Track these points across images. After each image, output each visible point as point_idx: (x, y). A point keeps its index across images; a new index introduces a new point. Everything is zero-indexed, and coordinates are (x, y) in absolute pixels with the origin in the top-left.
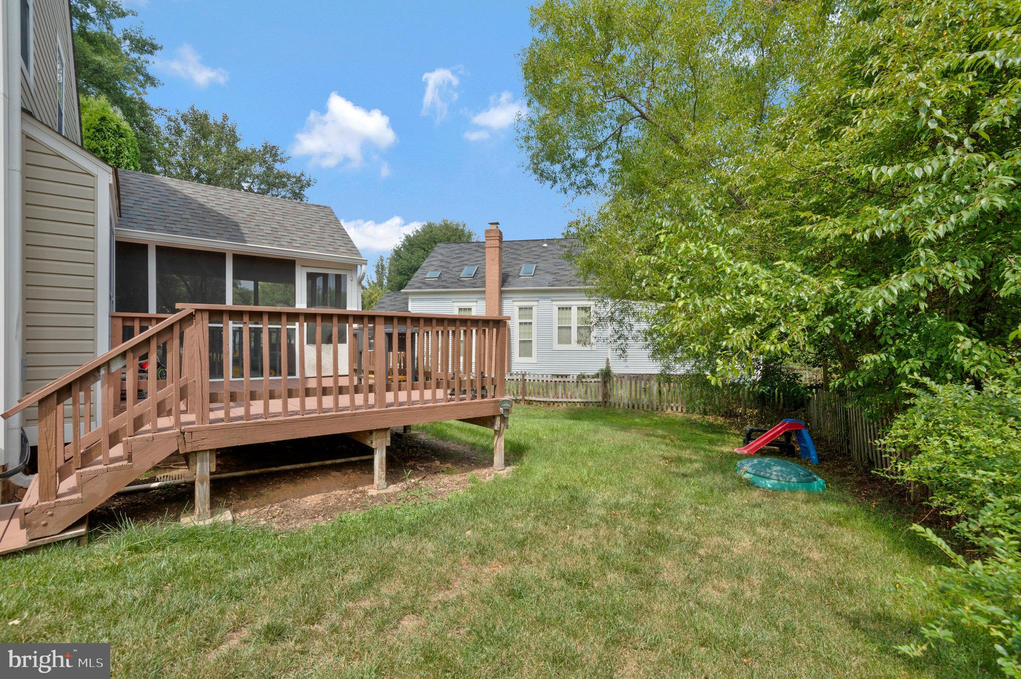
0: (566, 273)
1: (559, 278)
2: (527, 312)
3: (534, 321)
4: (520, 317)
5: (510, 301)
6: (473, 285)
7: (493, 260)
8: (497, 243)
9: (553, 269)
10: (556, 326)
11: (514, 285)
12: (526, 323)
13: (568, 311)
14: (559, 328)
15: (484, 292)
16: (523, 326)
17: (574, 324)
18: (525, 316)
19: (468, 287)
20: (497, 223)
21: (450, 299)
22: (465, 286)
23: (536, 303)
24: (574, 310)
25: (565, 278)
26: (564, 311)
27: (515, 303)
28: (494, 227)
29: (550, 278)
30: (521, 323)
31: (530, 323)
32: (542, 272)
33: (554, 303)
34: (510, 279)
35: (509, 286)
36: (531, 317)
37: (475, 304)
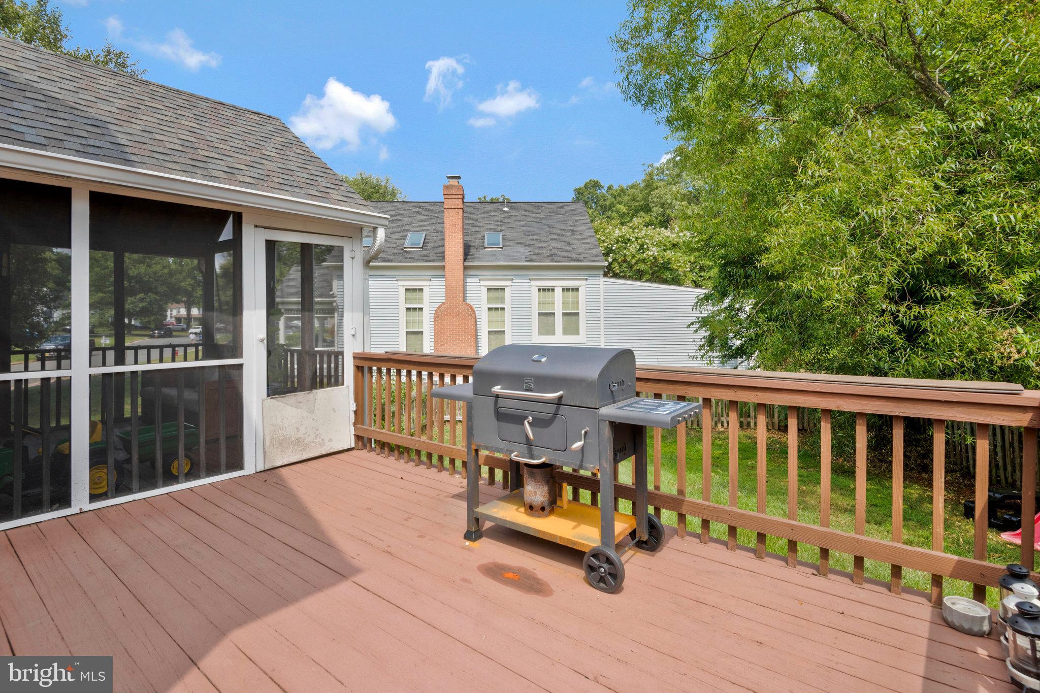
0: (543, 245)
1: (537, 251)
2: (498, 294)
3: (507, 305)
4: (489, 300)
5: (475, 280)
6: (425, 258)
7: (454, 226)
8: (459, 203)
9: (526, 240)
10: (535, 311)
11: (479, 259)
12: (496, 309)
13: (551, 293)
14: (540, 314)
15: (443, 268)
16: (493, 312)
17: (559, 311)
18: (496, 300)
19: (418, 260)
20: (459, 178)
21: (393, 276)
22: (413, 259)
23: (509, 283)
24: (558, 291)
25: (544, 251)
26: (546, 293)
27: (482, 283)
28: (454, 182)
29: (524, 250)
30: (490, 309)
31: (503, 309)
32: (512, 243)
33: (533, 283)
34: (472, 251)
35: (474, 259)
36: (503, 300)
37: (428, 283)
